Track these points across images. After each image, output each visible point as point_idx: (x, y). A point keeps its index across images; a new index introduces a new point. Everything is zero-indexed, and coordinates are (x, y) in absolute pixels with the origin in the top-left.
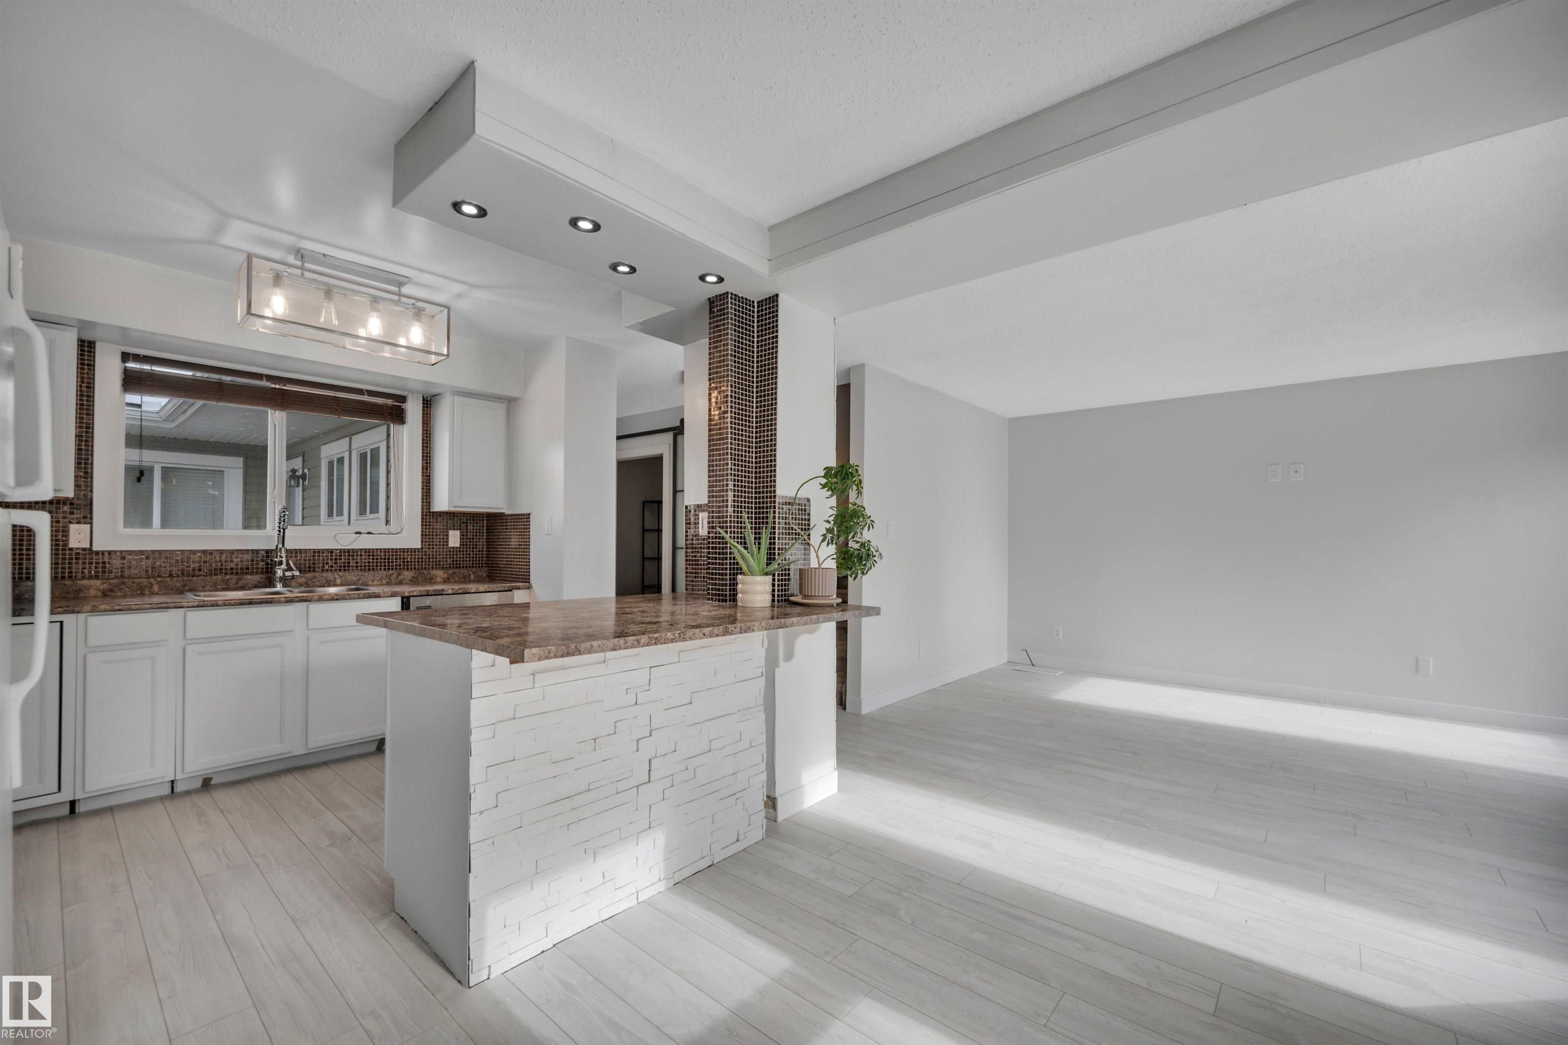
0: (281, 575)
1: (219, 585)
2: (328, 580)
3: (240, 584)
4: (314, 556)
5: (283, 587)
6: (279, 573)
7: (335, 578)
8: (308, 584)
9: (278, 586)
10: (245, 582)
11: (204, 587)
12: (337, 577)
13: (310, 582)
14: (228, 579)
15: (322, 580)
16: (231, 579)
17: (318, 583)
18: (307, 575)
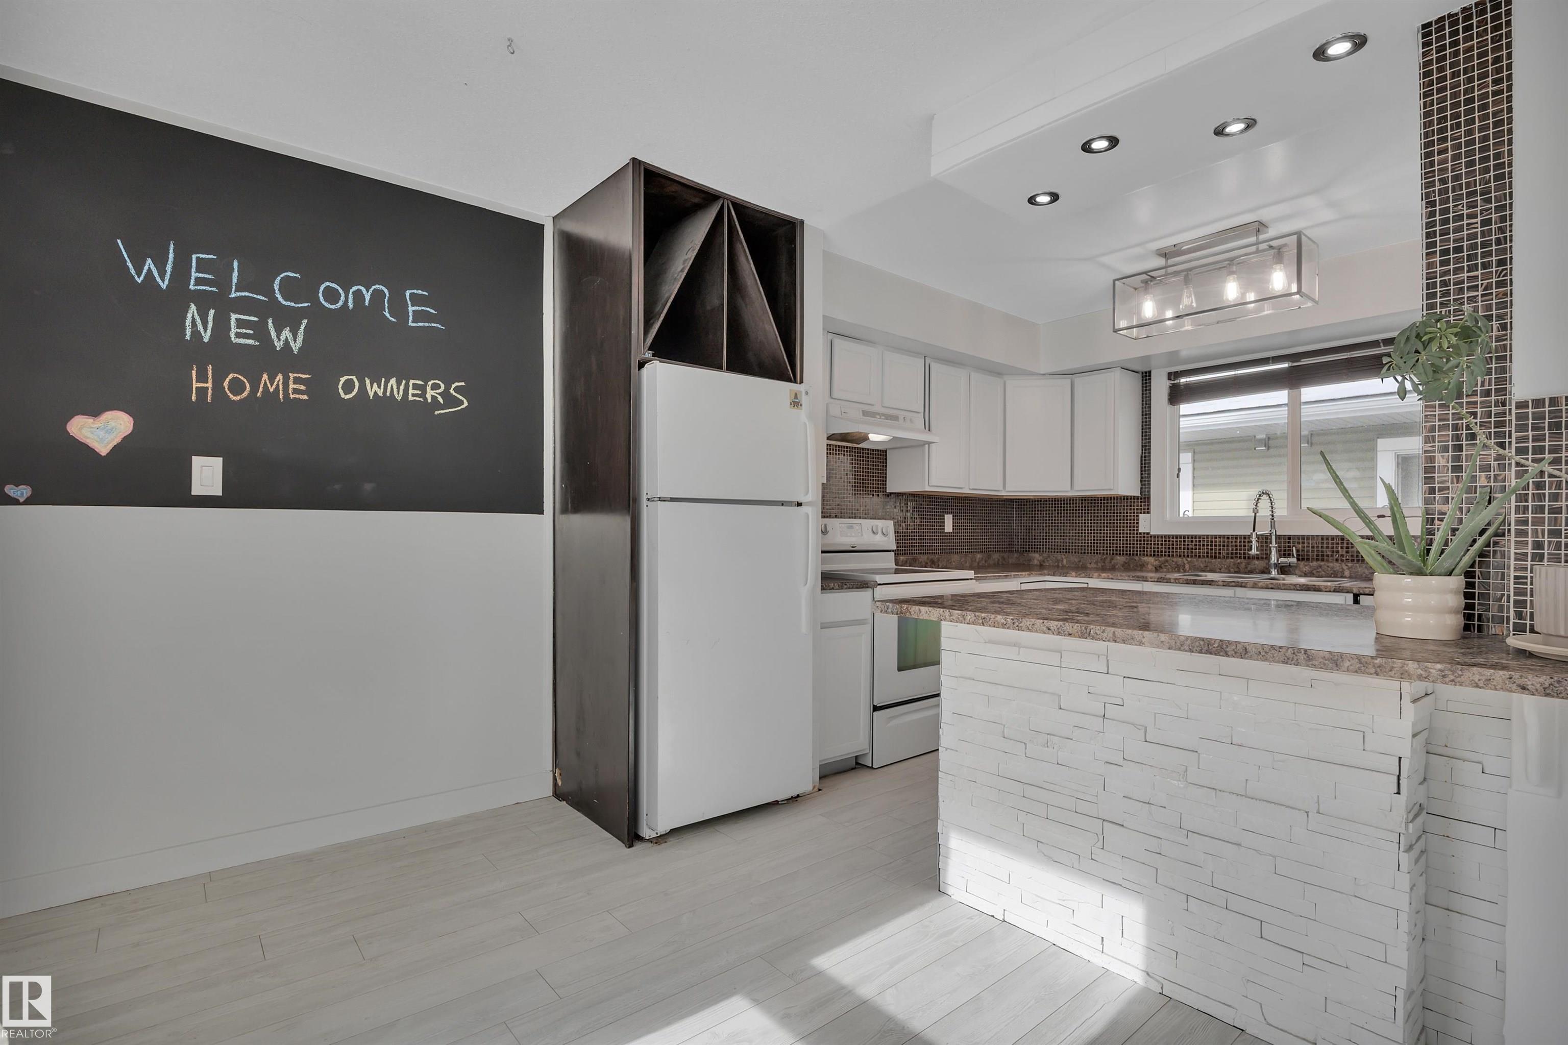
0: (1276, 561)
1: (1232, 568)
2: (1335, 571)
3: (1249, 569)
4: (1323, 543)
5: (1278, 574)
6: (1273, 560)
7: (1342, 568)
8: (1313, 574)
9: (1273, 573)
10: (1253, 567)
11: (1220, 569)
12: (1345, 568)
13: (1314, 572)
14: (1238, 563)
15: (1328, 570)
16: (1242, 563)
17: (1323, 573)
18: (1311, 564)
